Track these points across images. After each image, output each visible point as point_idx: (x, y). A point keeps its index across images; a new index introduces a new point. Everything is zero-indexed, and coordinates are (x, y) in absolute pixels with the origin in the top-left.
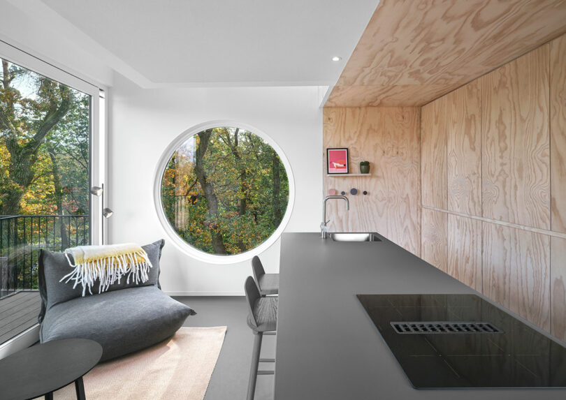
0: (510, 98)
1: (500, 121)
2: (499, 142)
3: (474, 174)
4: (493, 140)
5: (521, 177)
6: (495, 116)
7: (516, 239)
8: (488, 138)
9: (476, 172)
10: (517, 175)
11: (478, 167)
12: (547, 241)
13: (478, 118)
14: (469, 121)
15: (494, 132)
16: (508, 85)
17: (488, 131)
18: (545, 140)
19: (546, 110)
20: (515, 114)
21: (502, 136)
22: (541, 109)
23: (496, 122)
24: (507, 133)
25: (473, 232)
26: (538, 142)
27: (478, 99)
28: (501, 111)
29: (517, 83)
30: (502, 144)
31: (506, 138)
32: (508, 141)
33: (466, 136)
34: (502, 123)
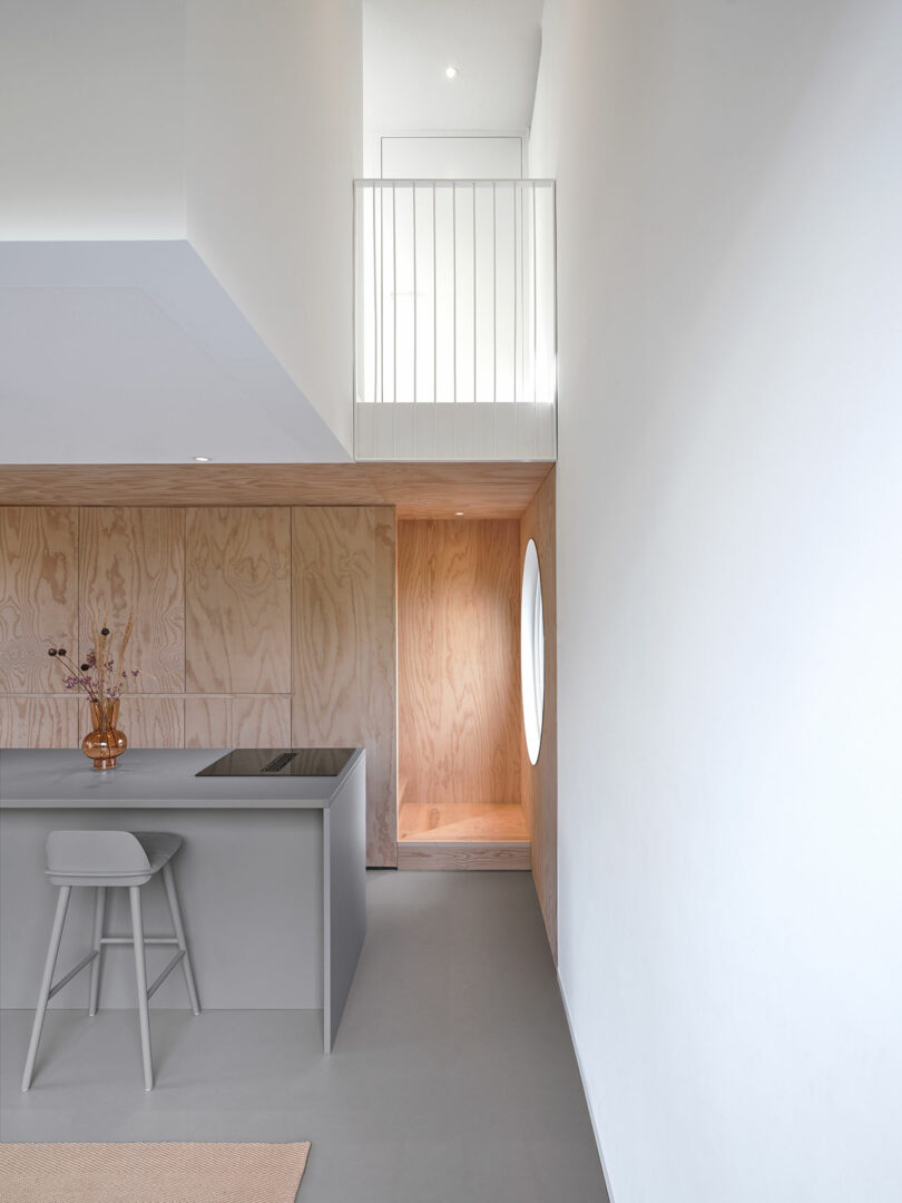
0: (131, 547)
1: (114, 572)
2: (113, 598)
3: (64, 635)
4: (101, 593)
5: (147, 639)
6: (105, 563)
7: (138, 710)
8: (91, 590)
9: (66, 632)
10: (140, 636)
11: (71, 627)
12: (180, 705)
13: (70, 559)
14: (51, 562)
15: (103, 582)
16: (128, 532)
17: (93, 581)
18: (179, 603)
19: (180, 575)
20: (139, 570)
21: (118, 590)
22: (175, 571)
23: (107, 572)
24: (127, 587)
25: (59, 716)
26: (170, 603)
27: (72, 534)
28: (116, 560)
29: (142, 534)
30: (118, 601)
31: (124, 594)
32: (127, 598)
33: (44, 581)
34: (118, 575)
